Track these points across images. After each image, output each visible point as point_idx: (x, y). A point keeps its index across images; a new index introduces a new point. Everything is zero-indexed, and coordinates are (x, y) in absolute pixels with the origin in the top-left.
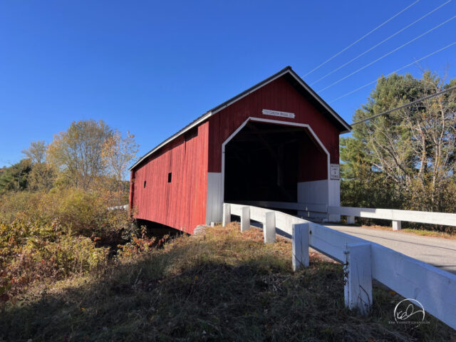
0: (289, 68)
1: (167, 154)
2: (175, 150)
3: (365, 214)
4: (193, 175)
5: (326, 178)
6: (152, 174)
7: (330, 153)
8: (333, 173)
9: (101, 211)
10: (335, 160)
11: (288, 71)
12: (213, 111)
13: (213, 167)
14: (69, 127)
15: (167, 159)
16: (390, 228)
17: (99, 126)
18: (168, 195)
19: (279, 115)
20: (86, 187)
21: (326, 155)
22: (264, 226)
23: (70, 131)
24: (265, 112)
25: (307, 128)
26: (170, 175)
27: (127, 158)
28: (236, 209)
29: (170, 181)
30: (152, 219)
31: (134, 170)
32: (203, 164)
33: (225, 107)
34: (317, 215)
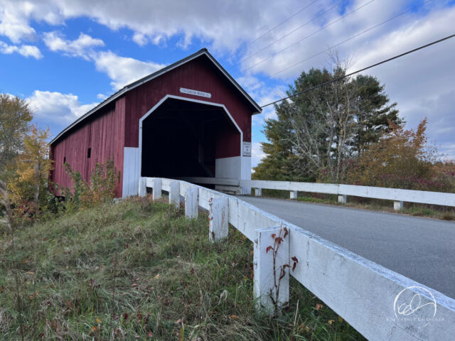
0: (205, 50)
1: (86, 129)
2: (95, 125)
4: (112, 150)
5: (239, 154)
6: (71, 150)
7: (243, 131)
8: (245, 150)
10: (248, 138)
11: (205, 53)
12: (128, 87)
13: (130, 142)
15: (86, 134)
18: (87, 170)
19: (197, 94)
21: (240, 134)
22: (170, 194)
24: (182, 90)
25: (222, 108)
26: (89, 150)
28: (150, 181)
29: (89, 156)
31: (54, 146)
32: (120, 138)
33: (141, 83)
34: (231, 188)
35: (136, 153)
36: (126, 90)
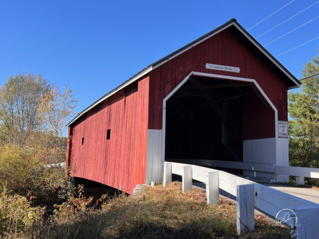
0: (234, 20)
1: (105, 110)
2: (114, 106)
4: (133, 132)
5: (273, 135)
6: (90, 131)
7: (278, 109)
8: (281, 131)
9: (37, 168)
10: (283, 117)
11: (233, 23)
12: (153, 65)
13: (153, 123)
14: (7, 81)
15: (106, 115)
17: (37, 81)
18: (106, 153)
19: (224, 70)
20: (22, 143)
21: (274, 112)
22: (207, 187)
23: (7, 86)
24: (208, 66)
25: (253, 83)
26: (109, 132)
27: (65, 113)
28: (178, 168)
29: (108, 137)
31: (72, 126)
32: (143, 120)
33: (166, 61)
34: (264, 175)
35: (159, 136)
36: (151, 69)
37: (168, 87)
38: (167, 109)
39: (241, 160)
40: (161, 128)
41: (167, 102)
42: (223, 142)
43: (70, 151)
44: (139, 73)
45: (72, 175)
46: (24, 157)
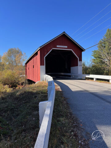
0: (64, 32)
1: (33, 59)
3: (87, 76)
5: (77, 65)
6: (30, 65)
7: (79, 58)
8: (80, 64)
11: (64, 33)
12: (40, 47)
13: (42, 64)
15: (33, 61)
16: (93, 80)
18: (33, 72)
19: (62, 47)
20: (12, 70)
23: (8, 52)
24: (58, 46)
25: (71, 51)
26: (33, 66)
29: (34, 68)
30: (30, 79)
31: (26, 64)
32: (39, 63)
33: (44, 46)
34: (76, 77)
35: (44, 67)
36: (39, 48)
37: (46, 53)
38: (45, 59)
39: (70, 73)
40: (44, 65)
41: (46, 58)
42: (66, 68)
43: (26, 72)
44: (37, 49)
45: (27, 78)
46: (13, 74)
